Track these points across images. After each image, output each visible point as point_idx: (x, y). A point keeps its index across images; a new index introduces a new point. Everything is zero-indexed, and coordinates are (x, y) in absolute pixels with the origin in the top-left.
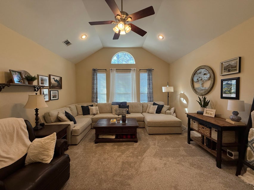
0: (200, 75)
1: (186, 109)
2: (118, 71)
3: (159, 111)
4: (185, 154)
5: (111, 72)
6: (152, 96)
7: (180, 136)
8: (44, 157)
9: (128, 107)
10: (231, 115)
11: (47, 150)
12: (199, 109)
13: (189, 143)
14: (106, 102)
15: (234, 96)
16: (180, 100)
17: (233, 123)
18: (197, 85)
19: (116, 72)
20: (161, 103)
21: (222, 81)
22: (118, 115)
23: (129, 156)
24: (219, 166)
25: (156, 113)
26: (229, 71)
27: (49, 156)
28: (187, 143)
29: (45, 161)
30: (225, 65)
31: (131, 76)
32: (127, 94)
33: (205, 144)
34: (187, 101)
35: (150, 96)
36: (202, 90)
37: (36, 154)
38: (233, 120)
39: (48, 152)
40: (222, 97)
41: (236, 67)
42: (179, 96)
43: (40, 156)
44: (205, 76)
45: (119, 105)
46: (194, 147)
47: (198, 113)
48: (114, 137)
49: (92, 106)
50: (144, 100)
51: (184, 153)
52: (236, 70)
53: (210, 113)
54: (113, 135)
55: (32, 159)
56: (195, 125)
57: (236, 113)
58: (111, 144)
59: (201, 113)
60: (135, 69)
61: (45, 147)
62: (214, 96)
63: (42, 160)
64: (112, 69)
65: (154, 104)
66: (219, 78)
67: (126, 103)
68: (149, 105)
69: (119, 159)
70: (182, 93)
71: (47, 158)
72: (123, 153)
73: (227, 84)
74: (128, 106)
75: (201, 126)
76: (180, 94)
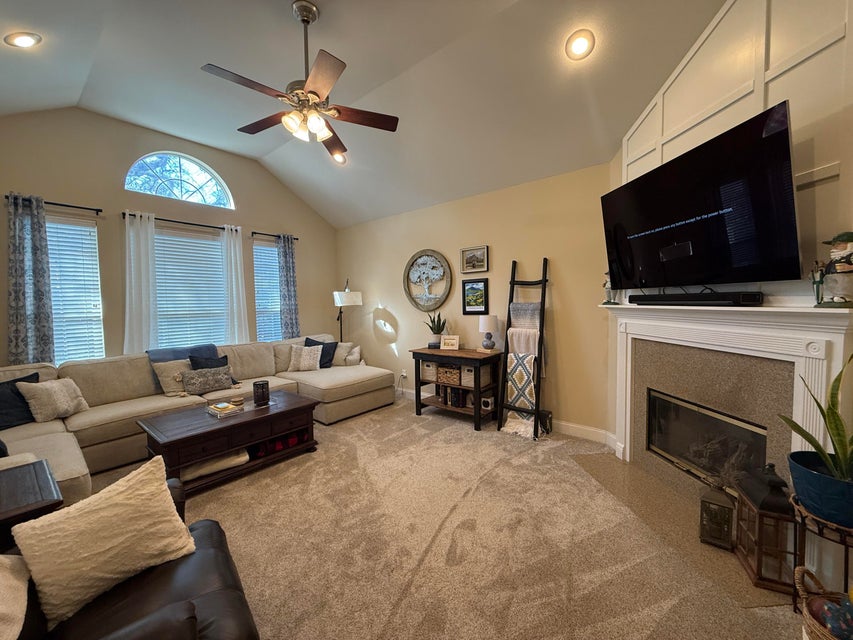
0: (422, 268)
1: (393, 346)
2: (163, 227)
3: (327, 360)
4: (427, 432)
5: (131, 223)
6: (296, 319)
7: (395, 407)
8: (165, 542)
9: (224, 361)
10: (483, 340)
11: (163, 516)
12: (432, 338)
13: (419, 413)
14: (100, 354)
15: (482, 308)
16: (375, 326)
17: (488, 351)
18: (416, 290)
19: (156, 226)
20: (328, 339)
21: (464, 283)
22: (201, 395)
23: (329, 481)
24: (477, 428)
25: (321, 367)
26: (474, 267)
27: (180, 532)
28: (414, 415)
29: (173, 552)
30: (469, 255)
31: (223, 251)
32: (207, 315)
33: (449, 403)
34: (395, 325)
35: (291, 319)
36: (429, 299)
37: (125, 548)
38: (487, 347)
39: (169, 521)
40: (466, 313)
41: (482, 261)
42: (372, 315)
43: (147, 546)
44: (434, 271)
45: (190, 357)
46: (430, 418)
47: (430, 347)
48: (245, 458)
49: (35, 378)
50: (272, 333)
51: (423, 431)
52: (482, 266)
53: (449, 344)
54: (237, 453)
55: (109, 576)
56: (430, 372)
57: (489, 336)
58: (245, 480)
59: (436, 346)
60: (239, 228)
61: (154, 510)
62: (452, 311)
63: (162, 553)
64: (138, 214)
65: (309, 343)
66: (459, 278)
67: (212, 349)
68: (294, 346)
69: (309, 497)
70: (380, 307)
71: (176, 542)
72: (306, 482)
73: (472, 288)
74: (226, 356)
75: (441, 370)
76: (373, 309)
